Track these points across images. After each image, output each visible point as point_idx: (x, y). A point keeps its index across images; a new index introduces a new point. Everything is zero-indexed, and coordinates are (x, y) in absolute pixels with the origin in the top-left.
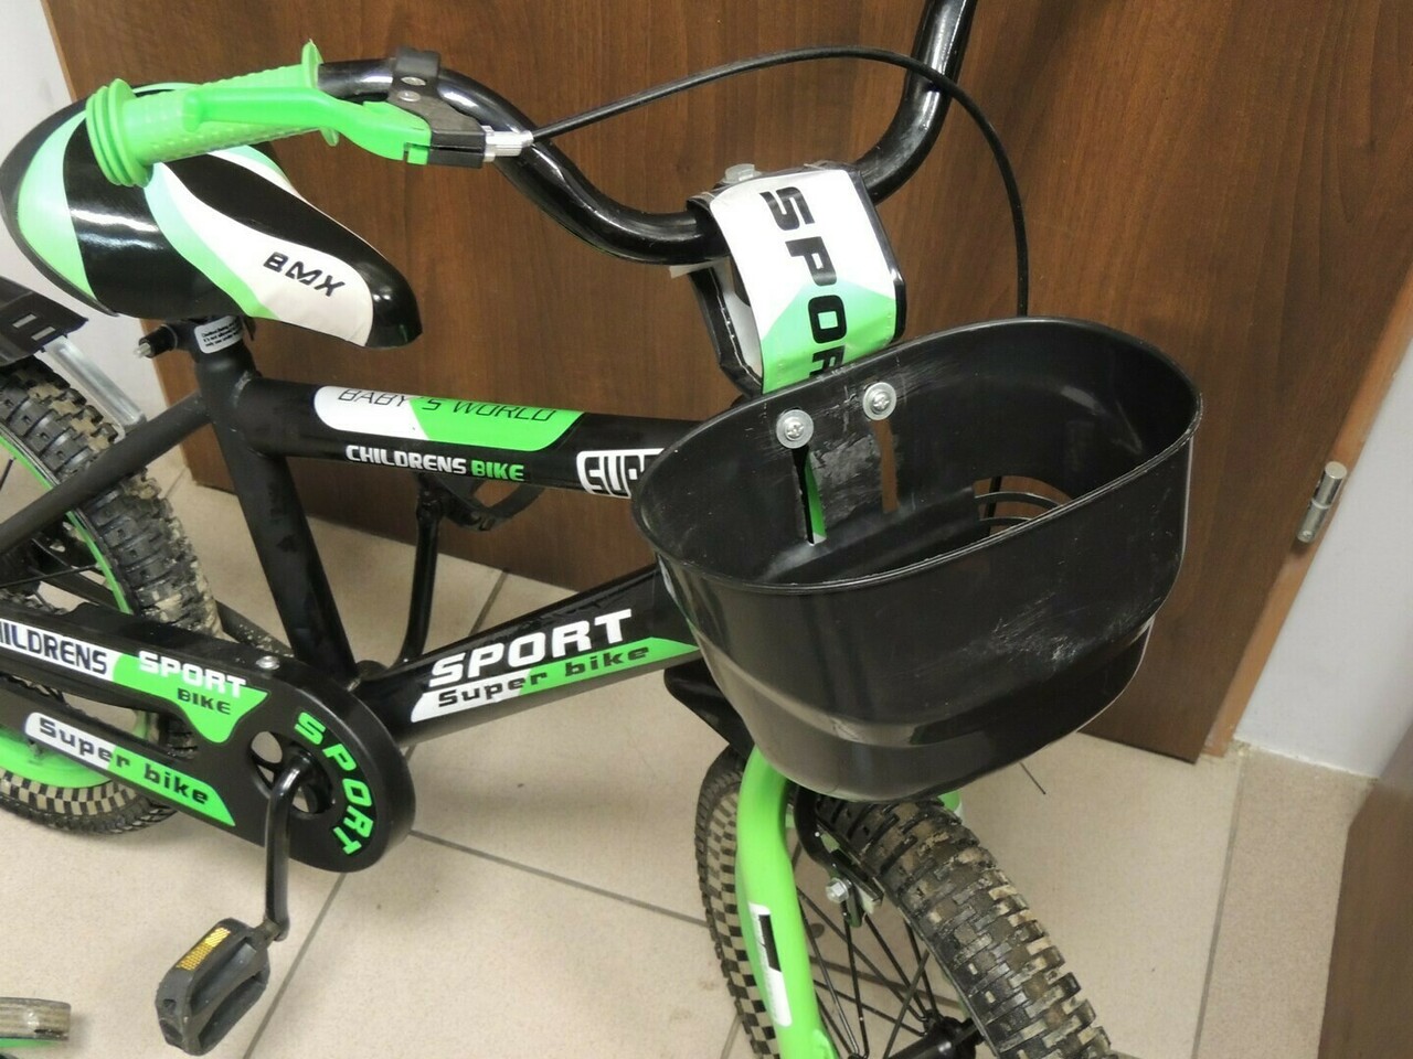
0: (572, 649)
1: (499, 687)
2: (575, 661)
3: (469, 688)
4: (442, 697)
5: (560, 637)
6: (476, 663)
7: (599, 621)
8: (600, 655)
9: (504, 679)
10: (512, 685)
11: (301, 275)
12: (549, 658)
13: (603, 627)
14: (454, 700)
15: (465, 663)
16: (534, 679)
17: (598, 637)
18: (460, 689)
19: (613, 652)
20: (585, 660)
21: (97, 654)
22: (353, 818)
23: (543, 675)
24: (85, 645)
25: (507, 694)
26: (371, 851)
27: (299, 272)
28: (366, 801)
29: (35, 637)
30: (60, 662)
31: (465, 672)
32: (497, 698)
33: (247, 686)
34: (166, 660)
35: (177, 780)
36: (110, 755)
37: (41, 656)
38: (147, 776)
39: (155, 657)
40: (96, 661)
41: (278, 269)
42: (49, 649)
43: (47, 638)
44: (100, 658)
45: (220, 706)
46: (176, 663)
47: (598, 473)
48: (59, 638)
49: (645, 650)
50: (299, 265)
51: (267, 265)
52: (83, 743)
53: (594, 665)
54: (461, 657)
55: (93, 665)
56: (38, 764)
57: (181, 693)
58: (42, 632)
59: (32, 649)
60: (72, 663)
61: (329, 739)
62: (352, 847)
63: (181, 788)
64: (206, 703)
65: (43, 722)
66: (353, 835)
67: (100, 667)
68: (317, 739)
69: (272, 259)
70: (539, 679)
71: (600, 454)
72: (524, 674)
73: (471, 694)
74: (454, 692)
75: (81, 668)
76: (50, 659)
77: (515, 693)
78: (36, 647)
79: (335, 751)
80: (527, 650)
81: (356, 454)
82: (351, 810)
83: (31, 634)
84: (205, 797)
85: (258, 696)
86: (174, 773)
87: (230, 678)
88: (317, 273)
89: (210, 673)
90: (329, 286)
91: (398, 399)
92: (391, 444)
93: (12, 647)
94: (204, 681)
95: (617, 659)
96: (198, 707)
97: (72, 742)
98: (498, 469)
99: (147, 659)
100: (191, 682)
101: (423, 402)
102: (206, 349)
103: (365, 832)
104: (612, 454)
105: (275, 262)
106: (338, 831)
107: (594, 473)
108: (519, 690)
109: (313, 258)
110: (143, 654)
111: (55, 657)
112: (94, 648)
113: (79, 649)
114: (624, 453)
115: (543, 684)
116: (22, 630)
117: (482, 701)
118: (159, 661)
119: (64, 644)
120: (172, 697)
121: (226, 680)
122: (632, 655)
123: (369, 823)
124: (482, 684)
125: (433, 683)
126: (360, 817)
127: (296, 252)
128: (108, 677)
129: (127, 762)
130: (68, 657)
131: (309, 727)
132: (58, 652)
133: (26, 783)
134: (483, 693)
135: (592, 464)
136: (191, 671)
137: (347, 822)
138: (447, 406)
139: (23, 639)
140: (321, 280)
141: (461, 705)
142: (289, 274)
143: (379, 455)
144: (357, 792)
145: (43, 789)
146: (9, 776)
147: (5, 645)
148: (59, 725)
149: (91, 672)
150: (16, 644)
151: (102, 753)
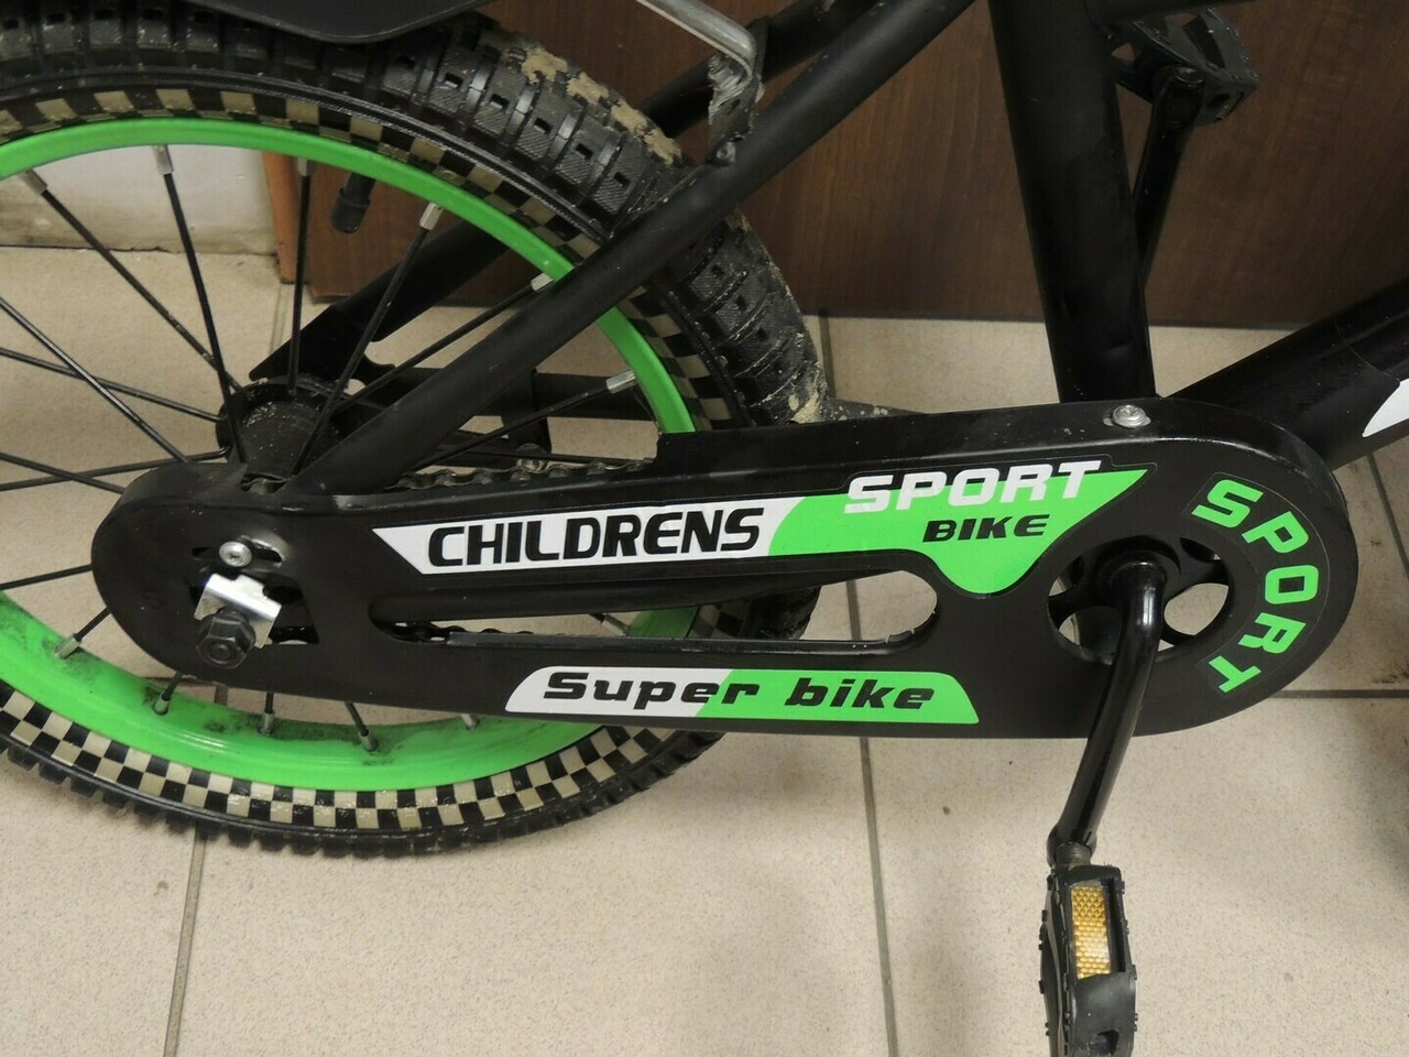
21: (737, 515)
22: (1262, 631)
24: (708, 510)
28: (1307, 593)
29: (586, 533)
30: (642, 557)
33: (1102, 469)
34: (911, 479)
35: (869, 685)
36: (713, 688)
37: (598, 559)
38: (794, 700)
39: (888, 479)
40: (733, 526)
42: (615, 538)
43: (614, 523)
44: (746, 522)
45: (1023, 528)
46: (938, 477)
48: (645, 514)
52: (646, 687)
55: (725, 538)
56: (384, 763)
57: (932, 532)
58: (602, 516)
59: (571, 554)
60: (672, 550)
61: (1261, 513)
62: (1234, 677)
63: (870, 696)
64: (992, 528)
66: (1249, 658)
67: (744, 538)
68: (1236, 518)
75: (696, 553)
76: (620, 558)
79: (1266, 531)
82: (1264, 619)
83: (573, 529)
84: (927, 694)
85: (1124, 480)
87: (1064, 467)
89: (1016, 472)
93: (523, 563)
94: (998, 494)
96: (971, 542)
97: (622, 694)
99: (866, 489)
100: (973, 500)
103: (1281, 646)
106: (1219, 662)
110: (858, 484)
111: (631, 551)
112: (729, 507)
113: (695, 521)
116: (553, 529)
118: (897, 485)
119: (657, 520)
120: (910, 540)
121: (1055, 473)
123: (1295, 629)
126: (1279, 624)
128: (760, 550)
129: (752, 689)
130: (663, 542)
131: (1224, 503)
132: (639, 542)
133: (366, 799)
136: (970, 481)
137: (1247, 640)
139: (552, 541)
144: (1290, 584)
145: (406, 797)
146: (325, 797)
147: (504, 566)
148: (596, 673)
149: (718, 554)
150: (534, 553)
151: (690, 694)
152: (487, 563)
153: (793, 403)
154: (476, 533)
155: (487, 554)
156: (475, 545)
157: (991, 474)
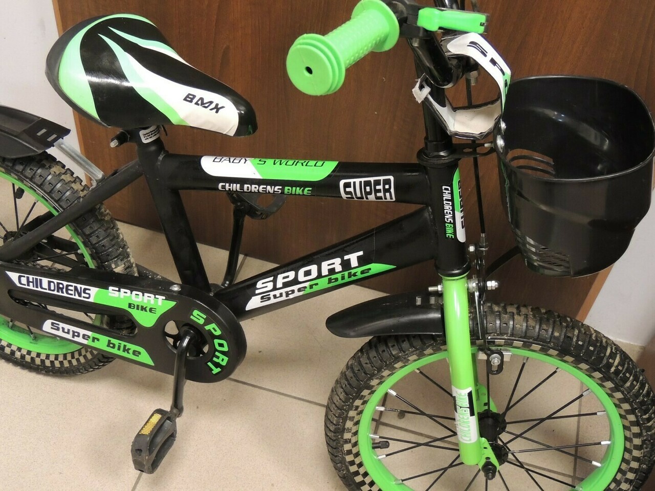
0: (332, 271)
1: (293, 291)
2: (333, 277)
3: (277, 293)
4: (262, 298)
5: (325, 267)
6: (280, 280)
7: (346, 257)
8: (346, 273)
9: (295, 288)
10: (299, 290)
11: (203, 104)
12: (320, 276)
13: (349, 260)
14: (269, 299)
15: (275, 281)
16: (311, 287)
17: (346, 265)
18: (272, 294)
19: (353, 271)
20: (339, 276)
21: (85, 289)
22: (218, 358)
23: (316, 284)
24: (79, 286)
25: (297, 294)
26: (226, 372)
27: (202, 103)
28: (226, 349)
29: (52, 284)
30: (65, 295)
31: (275, 285)
32: (291, 296)
33: (166, 299)
34: (123, 290)
35: (125, 346)
36: (89, 337)
37: (55, 293)
38: (108, 346)
39: (117, 289)
40: (85, 293)
41: (191, 101)
42: (59, 289)
43: (58, 284)
44: (87, 291)
45: (151, 310)
46: (128, 291)
47: (351, 189)
48: (65, 283)
49: (370, 269)
50: (202, 99)
51: (185, 99)
52: (74, 332)
53: (343, 278)
54: (271, 278)
55: (83, 295)
57: (130, 305)
58: (56, 281)
59: (50, 289)
60: (72, 295)
61: (207, 322)
62: (216, 370)
63: (126, 350)
64: (143, 309)
65: (53, 324)
66: (217, 365)
67: (87, 296)
68: (201, 322)
69: (187, 96)
70: (314, 286)
71: (352, 181)
72: (307, 284)
73: (278, 295)
74: (269, 295)
75: (77, 297)
76: (60, 294)
77: (301, 293)
78: (52, 288)
80: (308, 273)
81: (223, 187)
82: (217, 353)
83: (49, 282)
84: (139, 353)
85: (171, 304)
86: (123, 343)
87: (157, 296)
88: (211, 103)
89: (146, 295)
90: (217, 109)
91: (243, 160)
92: (242, 181)
93: (39, 289)
94: (143, 299)
95: (355, 275)
96: (140, 311)
97: (68, 333)
98: (299, 191)
99: (113, 290)
100: (137, 300)
101: (257, 160)
102: (145, 141)
103: (224, 363)
104: (357, 181)
105: (189, 98)
106: (209, 364)
107: (348, 190)
108: (303, 292)
109: (208, 96)
110: (111, 288)
111: (63, 292)
112: (83, 287)
113: (76, 288)
114: (363, 180)
115: (315, 288)
116: (45, 281)
117: (284, 298)
118: (119, 291)
119: (67, 286)
120: (126, 307)
121: (155, 298)
122: (362, 272)
123: (226, 359)
124: (283, 291)
125: (257, 292)
126: (222, 356)
127: (199, 93)
129: (98, 340)
130: (70, 292)
131: (198, 317)
132: (64, 290)
133: (29, 353)
134: (284, 295)
135: (347, 185)
136: (136, 294)
137: (215, 359)
138: (270, 162)
139: (45, 285)
140: (213, 106)
141: (273, 301)
142: (197, 104)
143: (236, 187)
144: (221, 345)
145: (38, 355)
146: (19, 349)
147: (35, 289)
148: (61, 325)
149: (82, 299)
150: (41, 288)
151: (84, 336)
152: (31, 287)
153: (113, 266)
154: (28, 278)
155: (31, 284)
156: (28, 282)
157: (140, 294)
